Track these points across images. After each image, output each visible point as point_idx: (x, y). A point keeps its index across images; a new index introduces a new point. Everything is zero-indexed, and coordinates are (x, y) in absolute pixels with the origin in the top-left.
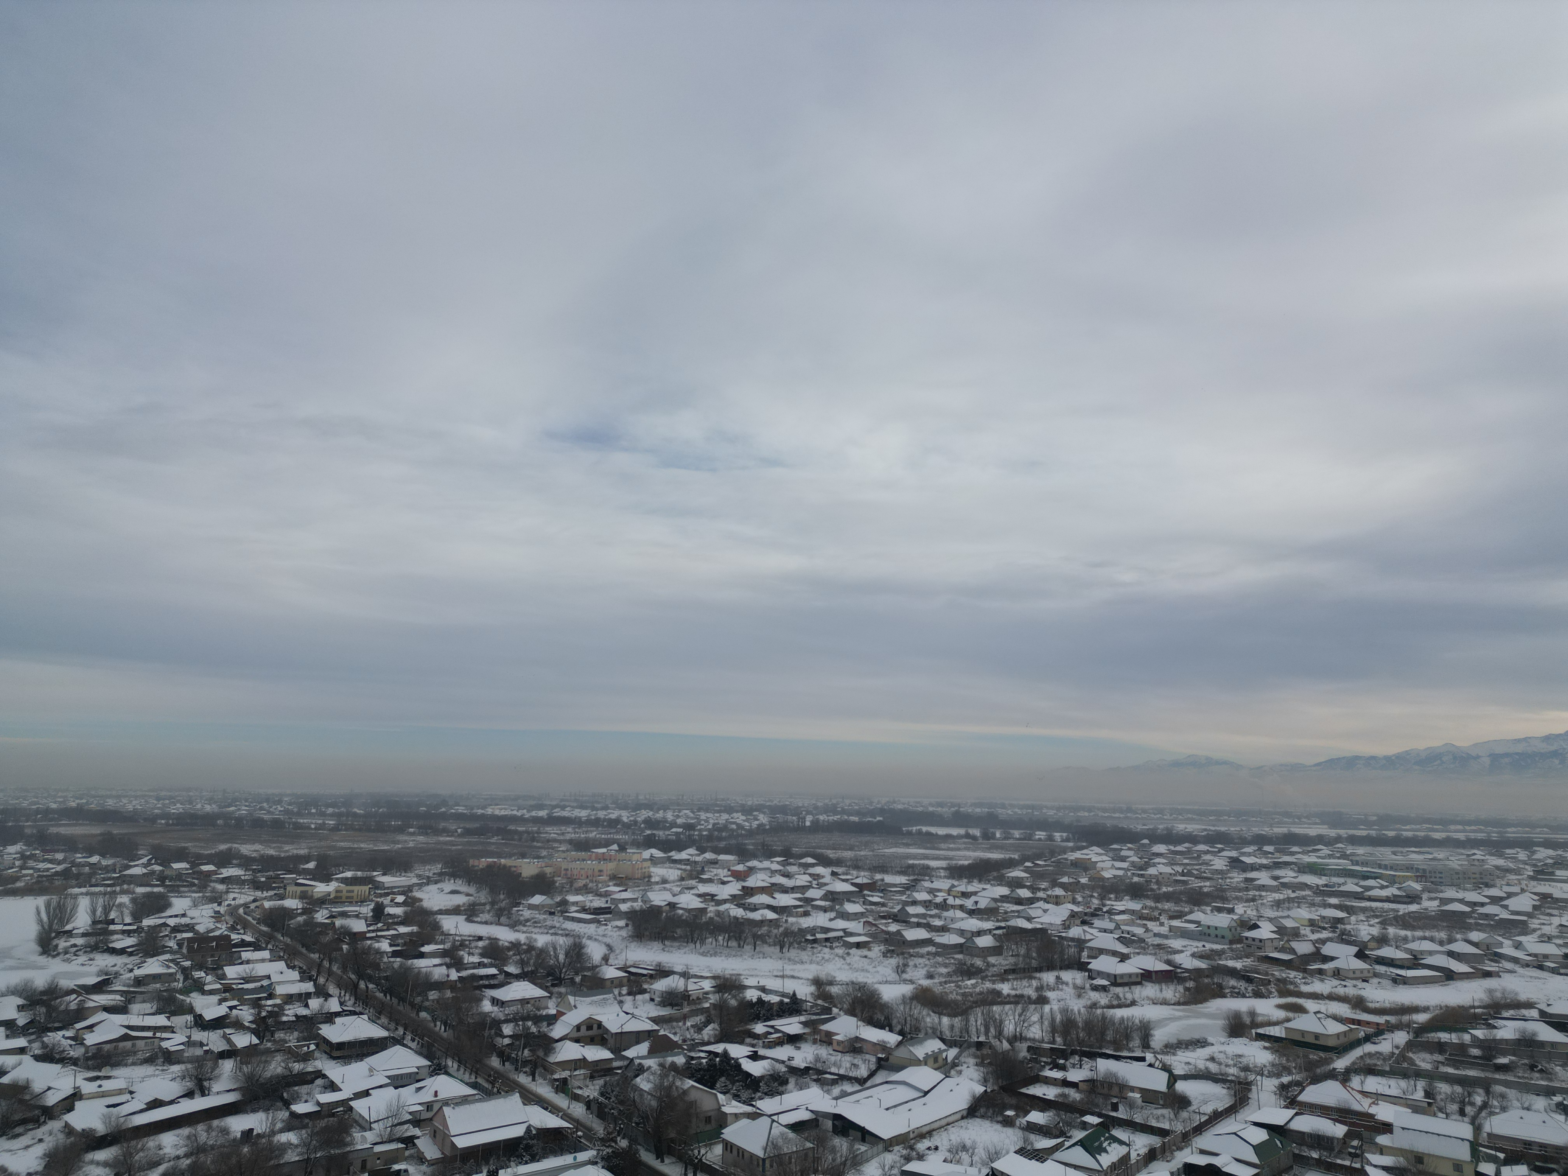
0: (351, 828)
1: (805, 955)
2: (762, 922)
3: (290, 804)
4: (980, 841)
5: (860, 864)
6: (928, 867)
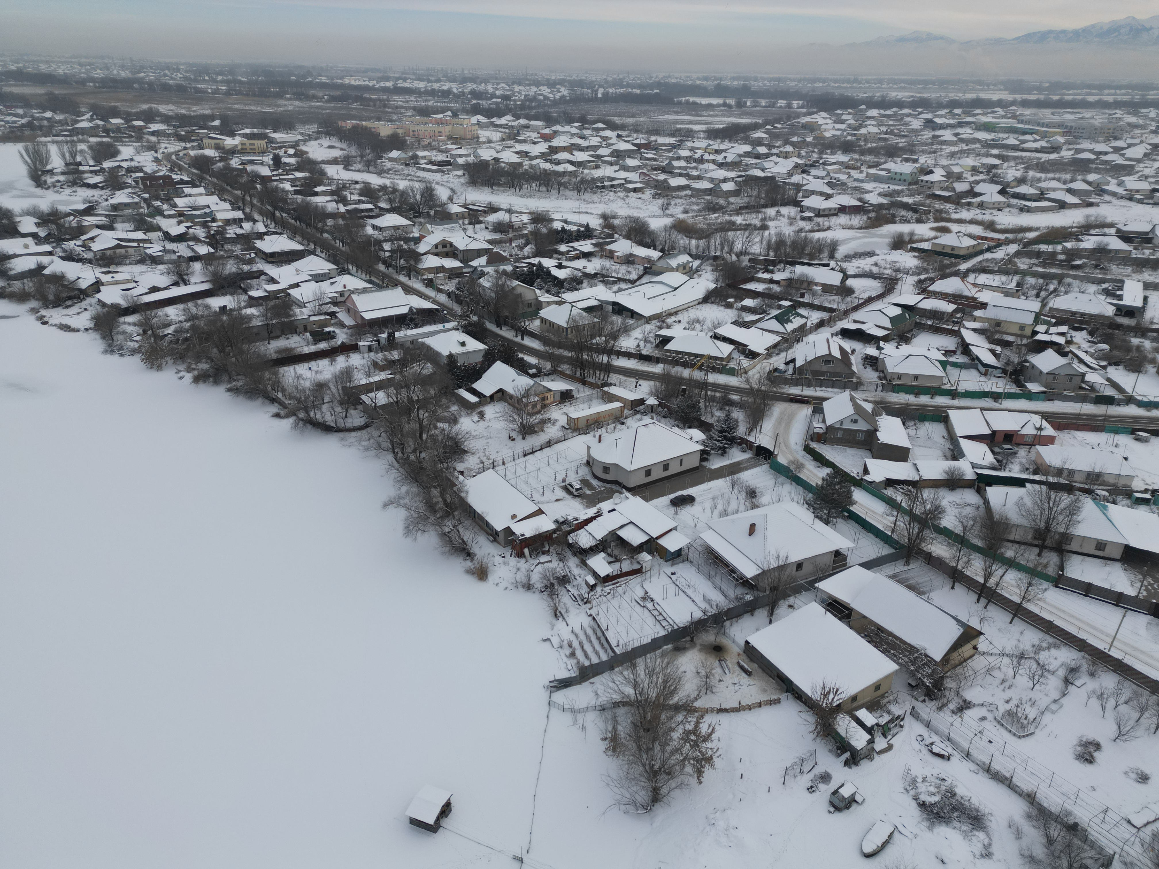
0: (239, 93)
1: (595, 198)
2: (564, 173)
3: (186, 72)
4: (734, 109)
5: (640, 128)
6: (691, 131)
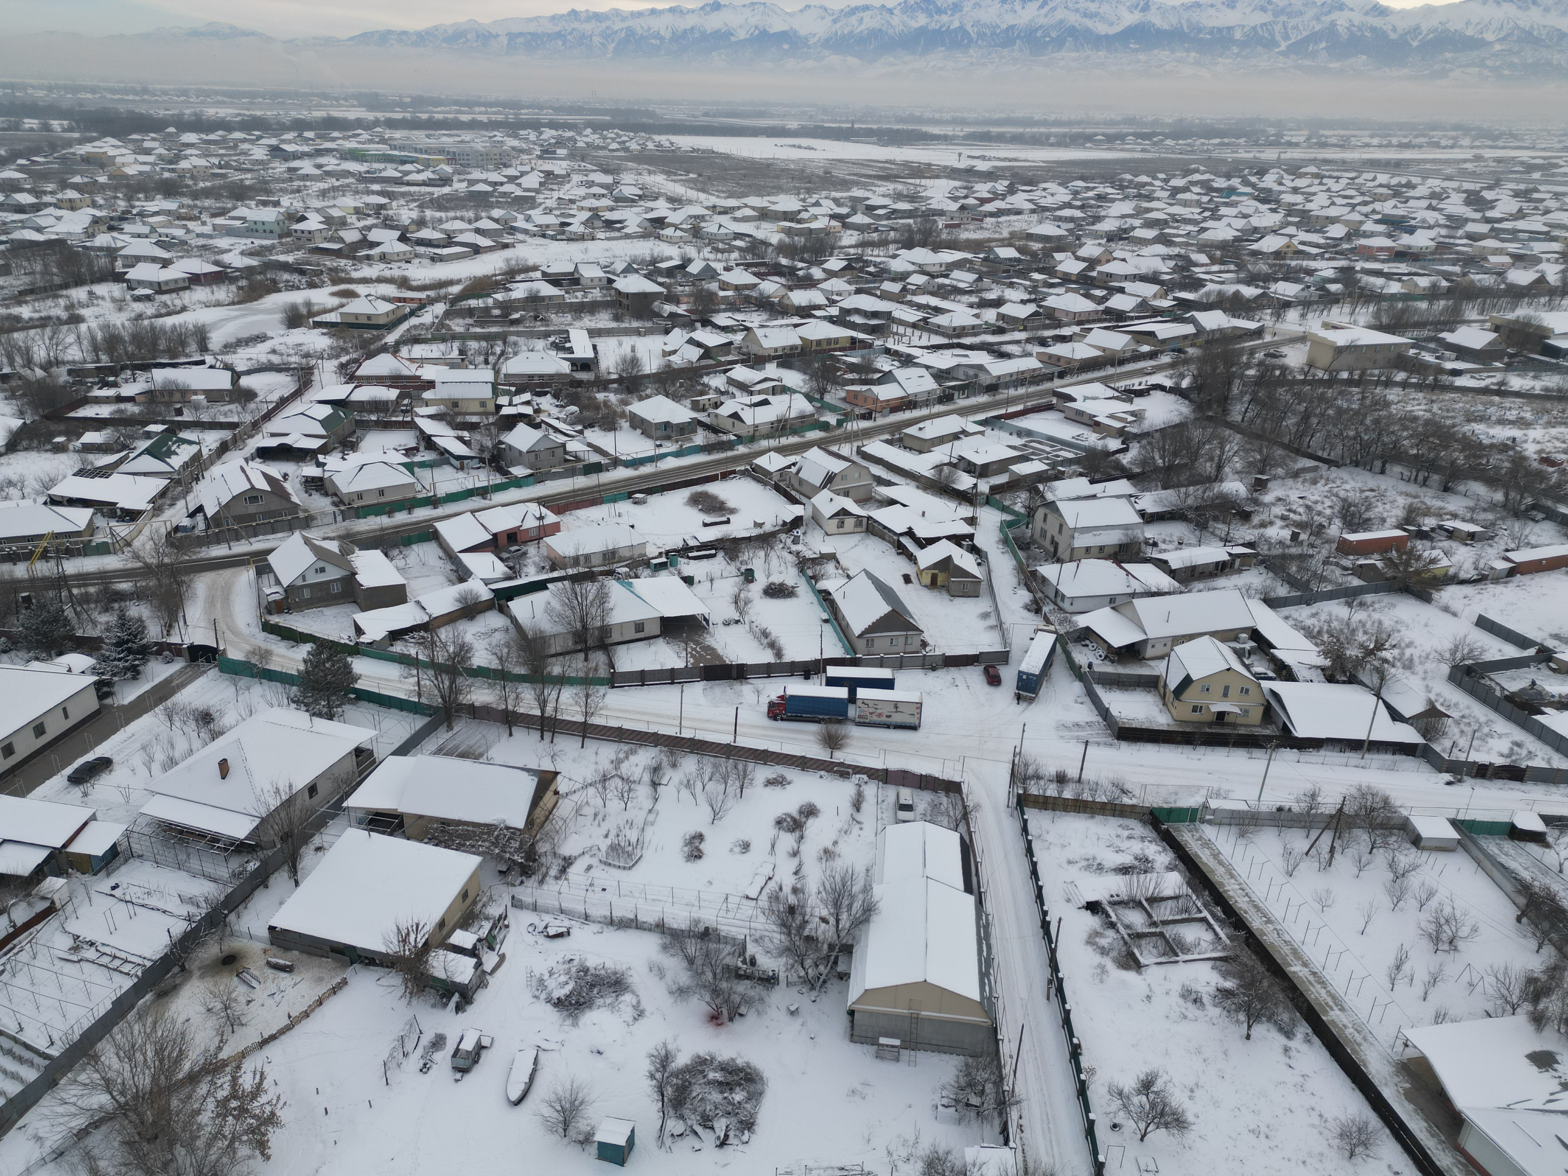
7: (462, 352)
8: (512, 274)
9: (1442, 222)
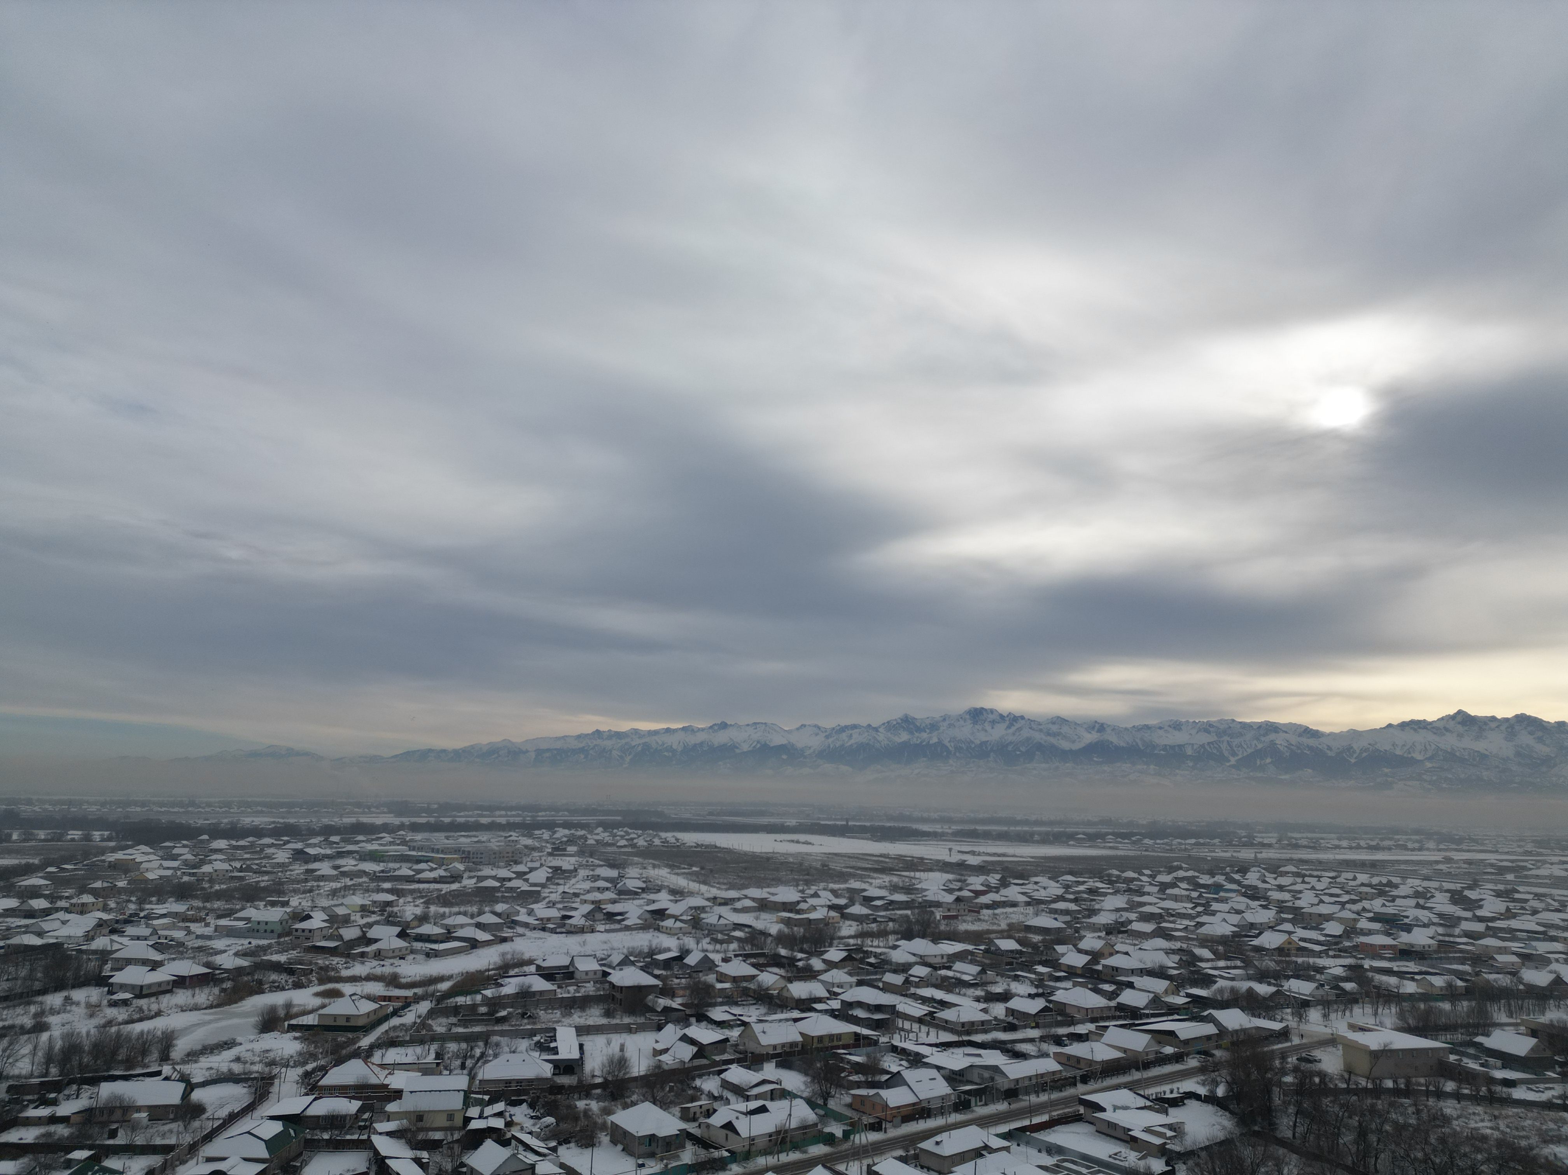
7: (438, 1056)
8: (505, 969)
9: (1436, 920)
